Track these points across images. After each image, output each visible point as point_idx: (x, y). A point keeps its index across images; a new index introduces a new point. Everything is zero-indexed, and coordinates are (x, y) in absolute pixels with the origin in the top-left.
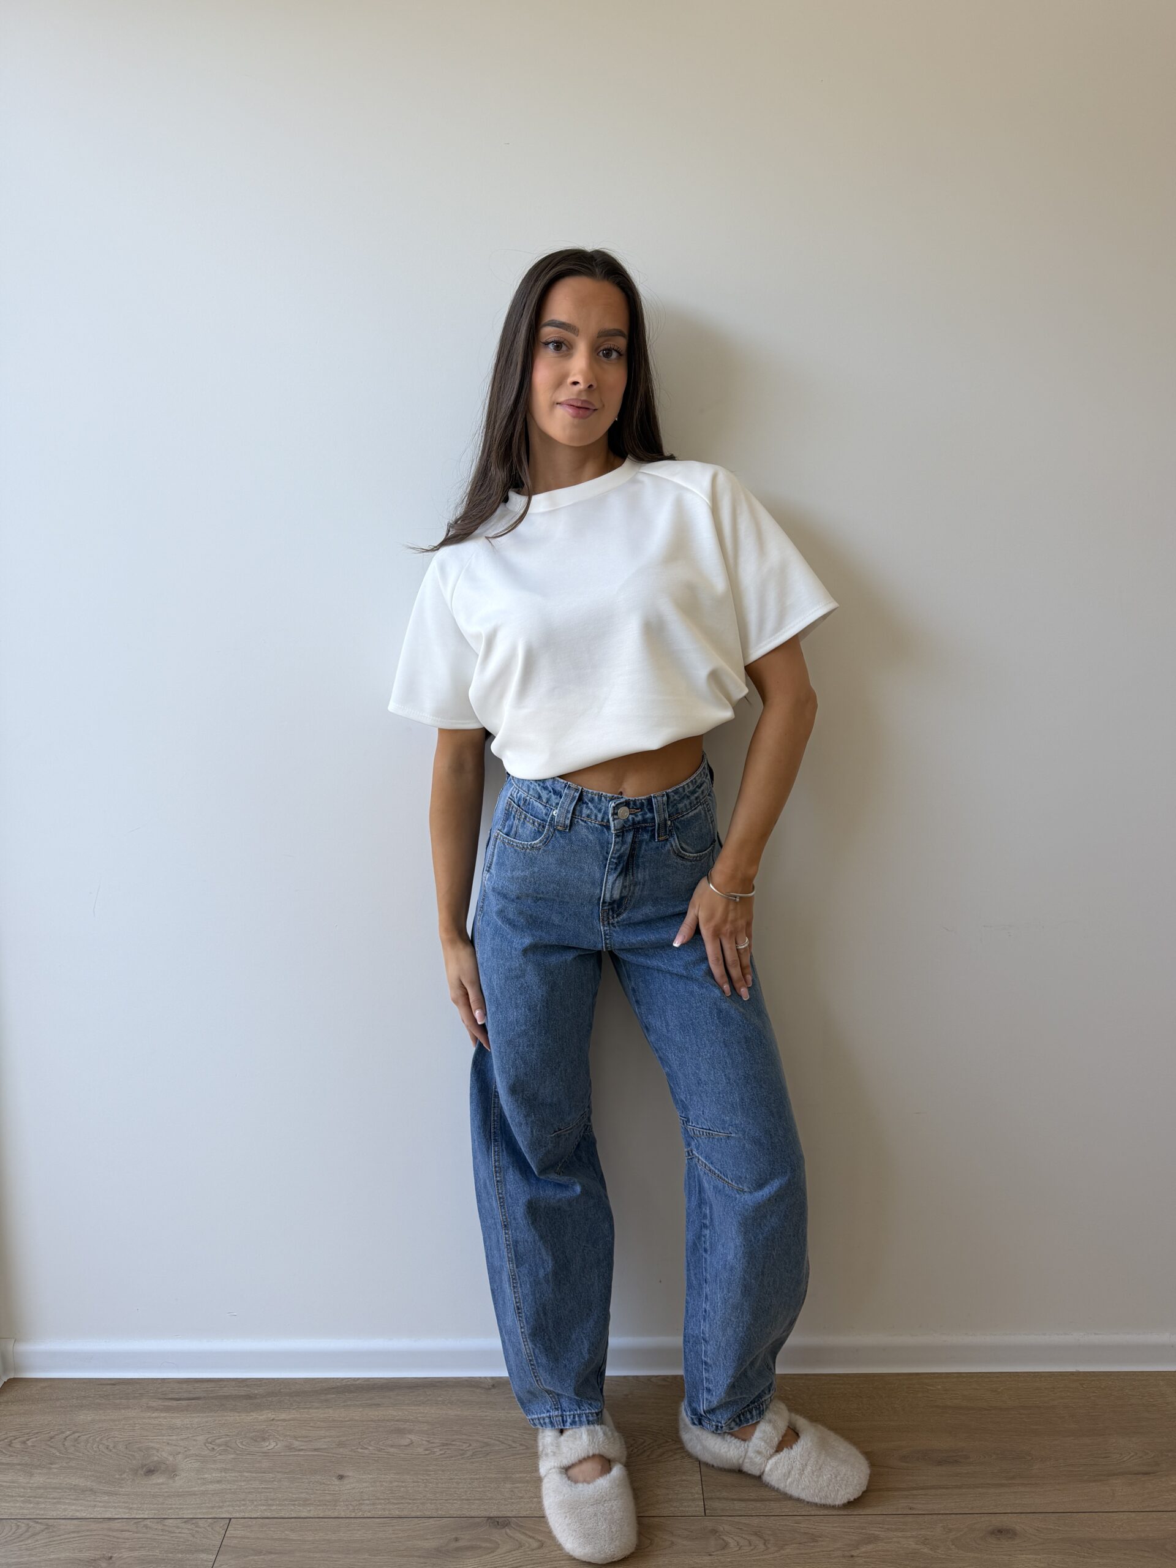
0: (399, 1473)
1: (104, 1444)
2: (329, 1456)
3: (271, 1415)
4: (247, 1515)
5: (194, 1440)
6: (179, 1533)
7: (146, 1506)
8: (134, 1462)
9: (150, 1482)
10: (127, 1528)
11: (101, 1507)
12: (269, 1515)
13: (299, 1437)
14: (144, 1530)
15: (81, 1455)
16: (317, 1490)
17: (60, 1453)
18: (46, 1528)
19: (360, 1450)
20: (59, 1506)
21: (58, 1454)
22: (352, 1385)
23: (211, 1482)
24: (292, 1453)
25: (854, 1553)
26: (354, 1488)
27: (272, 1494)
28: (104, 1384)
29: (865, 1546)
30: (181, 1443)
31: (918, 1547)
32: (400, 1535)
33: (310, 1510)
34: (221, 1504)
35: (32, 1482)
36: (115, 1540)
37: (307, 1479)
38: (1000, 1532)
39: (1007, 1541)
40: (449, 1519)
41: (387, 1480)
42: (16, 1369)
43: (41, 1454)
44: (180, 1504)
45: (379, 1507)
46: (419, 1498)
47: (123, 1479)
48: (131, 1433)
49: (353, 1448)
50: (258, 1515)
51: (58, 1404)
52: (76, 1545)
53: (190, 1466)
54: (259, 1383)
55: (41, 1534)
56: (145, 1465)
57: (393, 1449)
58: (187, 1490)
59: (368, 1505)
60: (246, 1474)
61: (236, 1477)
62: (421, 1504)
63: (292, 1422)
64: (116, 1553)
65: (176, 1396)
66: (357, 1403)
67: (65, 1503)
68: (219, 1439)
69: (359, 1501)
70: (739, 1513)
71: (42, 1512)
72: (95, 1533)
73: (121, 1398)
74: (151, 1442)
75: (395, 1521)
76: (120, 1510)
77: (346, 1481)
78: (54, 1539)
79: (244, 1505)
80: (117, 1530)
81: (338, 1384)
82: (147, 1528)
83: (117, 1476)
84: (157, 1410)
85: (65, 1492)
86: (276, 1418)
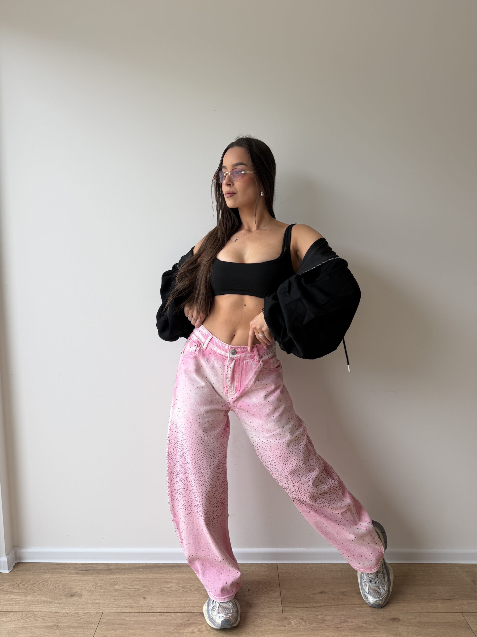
0: (167, 597)
1: (54, 586)
2: (140, 591)
3: (117, 576)
4: (109, 611)
5: (88, 585)
6: (84, 617)
7: (71, 607)
8: (66, 592)
9: (72, 599)
10: (64, 615)
11: (54, 608)
12: (117, 611)
13: (128, 584)
14: (70, 616)
15: (45, 589)
16: (135, 603)
17: (38, 589)
18: (33, 615)
19: (151, 589)
20: (38, 607)
21: (37, 589)
22: (148, 566)
23: (95, 600)
24: (125, 590)
25: (338, 626)
26: (150, 602)
27: (119, 604)
28: (53, 565)
29: (342, 624)
30: (84, 586)
31: (363, 624)
32: (168, 618)
33: (133, 610)
34: (99, 607)
35: (27, 599)
36: (59, 619)
37: (132, 599)
38: (394, 619)
39: (397, 623)
40: (186, 613)
41: (162, 599)
42: (20, 559)
43: (30, 589)
44: (84, 607)
45: (159, 609)
46: (174, 605)
47: (62, 598)
48: (65, 582)
49: (149, 588)
50: (113, 611)
51: (36, 571)
52: (45, 621)
53: (87, 594)
54: (113, 565)
55: (31, 617)
56: (70, 593)
57: (164, 589)
58: (86, 602)
59: (155, 608)
60: (109, 597)
61: (104, 598)
62: (175, 608)
63: (125, 579)
64: (60, 624)
65: (81, 569)
66: (150, 572)
67: (40, 606)
68: (98, 584)
69: (152, 606)
70: (295, 612)
71: (32, 609)
72: (51, 617)
73: (60, 570)
74: (72, 585)
75: (165, 614)
76: (61, 609)
77: (146, 600)
78: (37, 619)
79: (108, 608)
80: (60, 616)
81: (143, 565)
82: (71, 615)
83: (59, 597)
84: (74, 574)
85: (40, 602)
86: (120, 577)
